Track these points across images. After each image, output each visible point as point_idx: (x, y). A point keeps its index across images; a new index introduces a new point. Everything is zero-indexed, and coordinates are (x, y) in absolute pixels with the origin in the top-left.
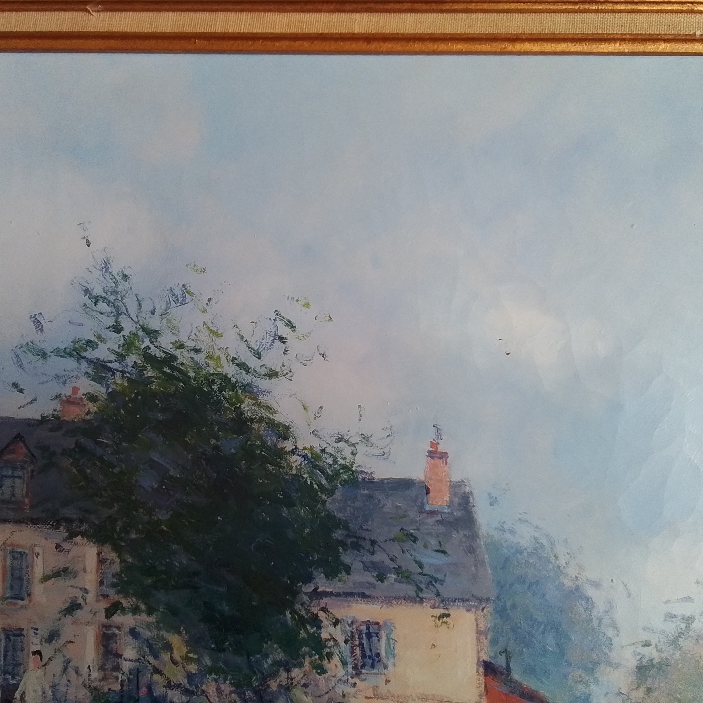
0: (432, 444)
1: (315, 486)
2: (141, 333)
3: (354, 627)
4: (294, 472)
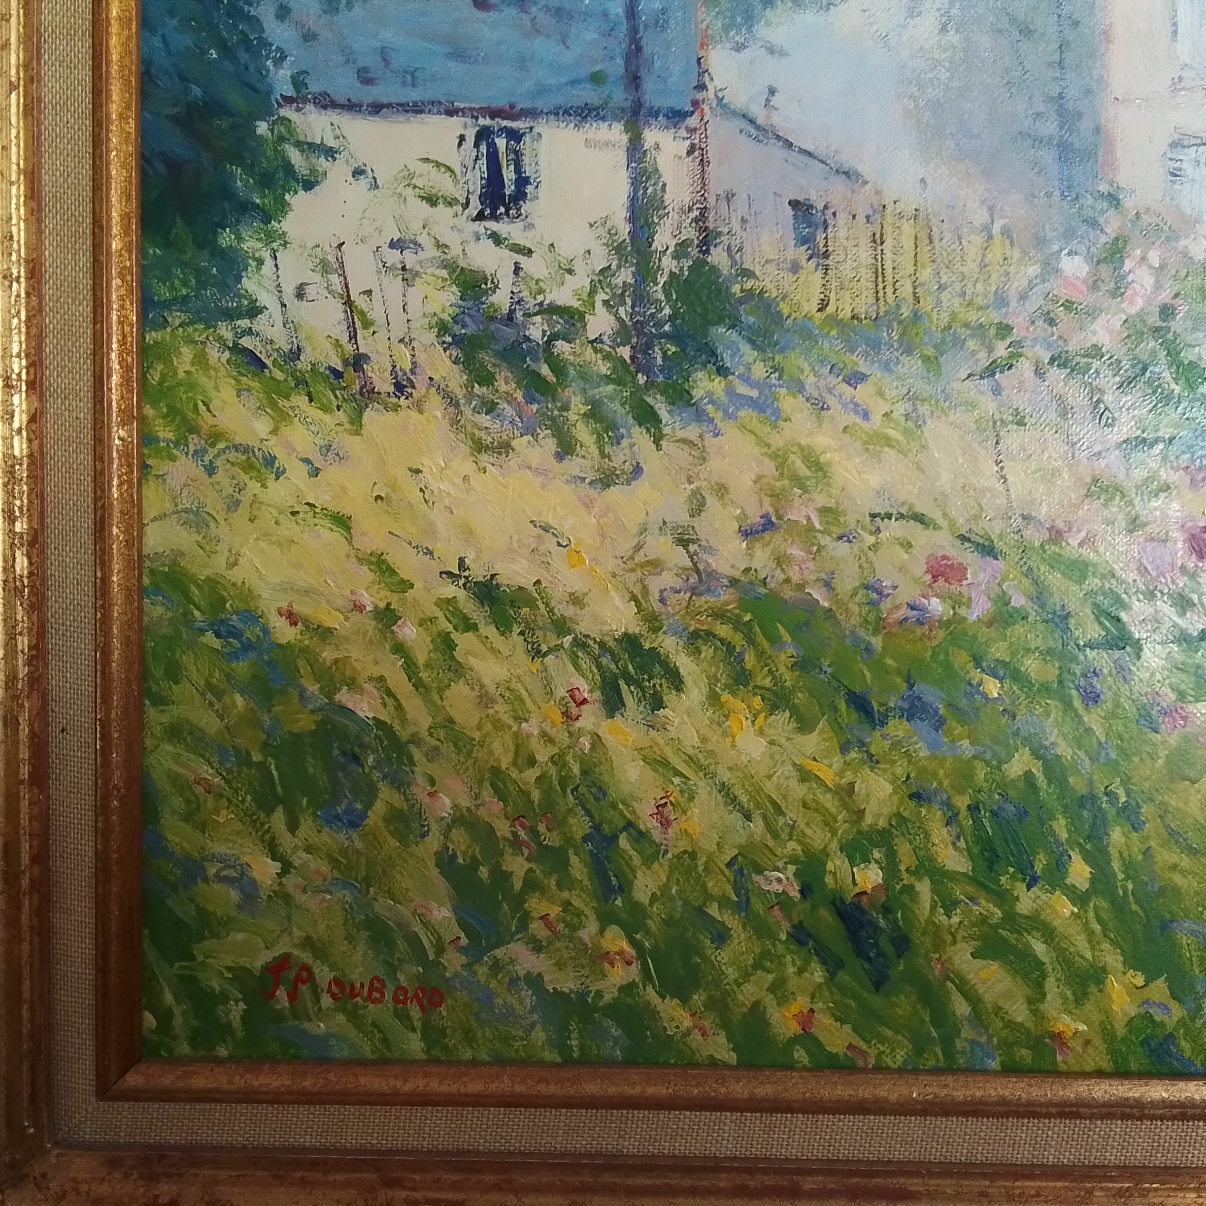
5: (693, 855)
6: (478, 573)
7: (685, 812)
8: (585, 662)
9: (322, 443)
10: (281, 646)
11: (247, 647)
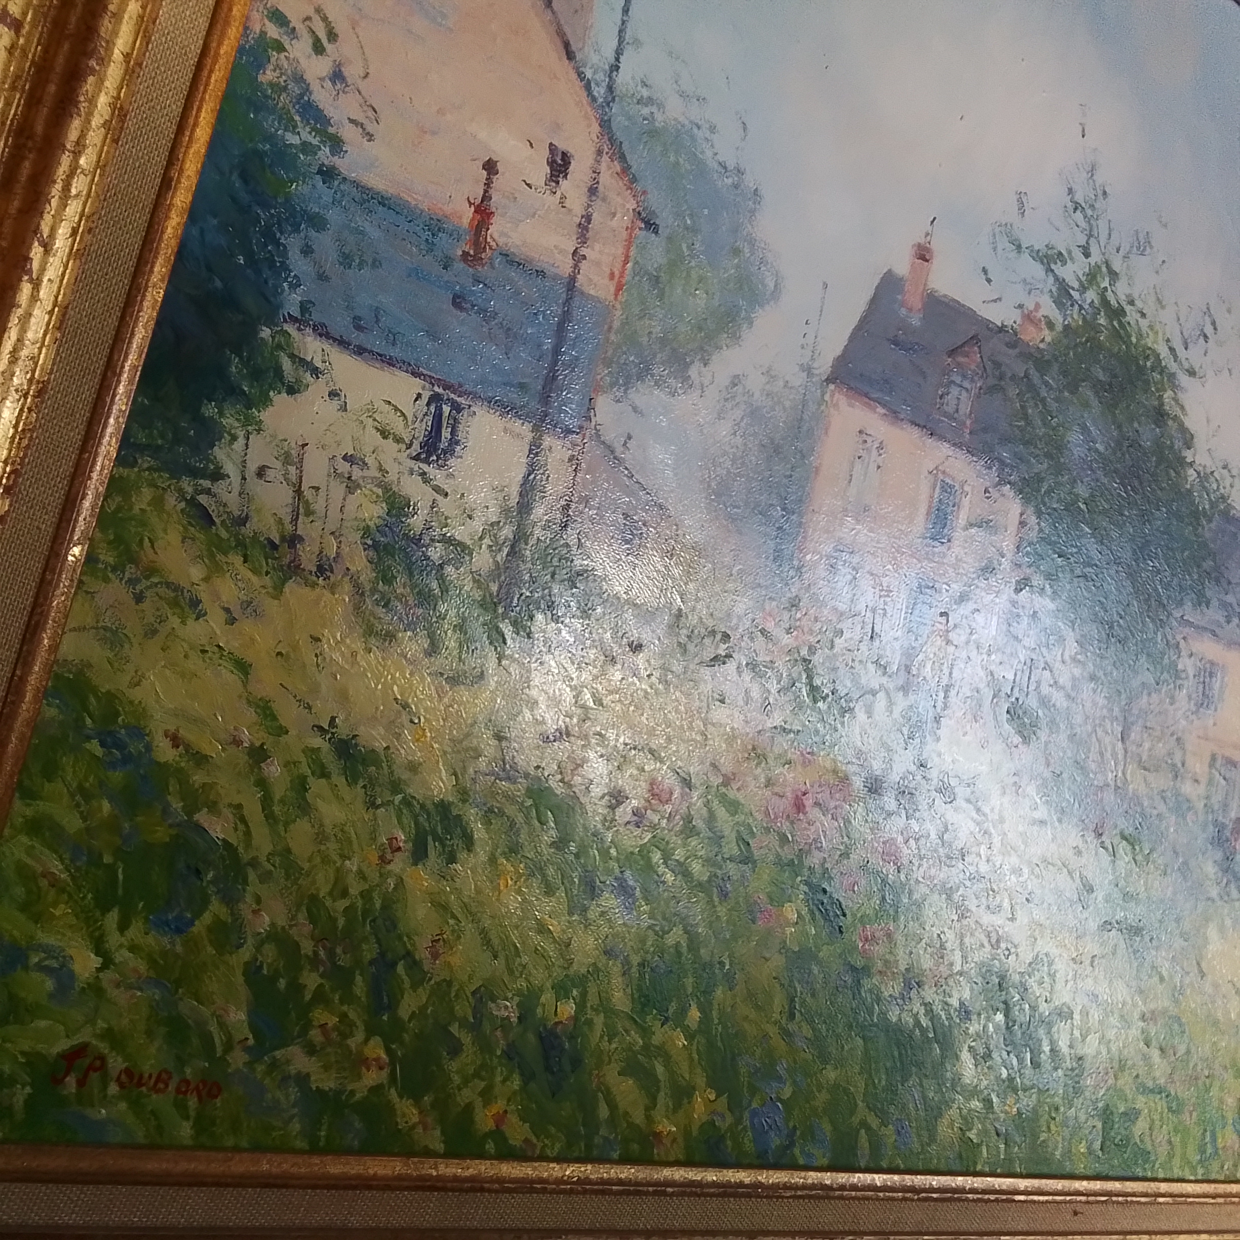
5: (449, 983)
6: (343, 731)
7: (452, 948)
8: (407, 819)
9: (245, 598)
10: (158, 763)
11: (127, 759)
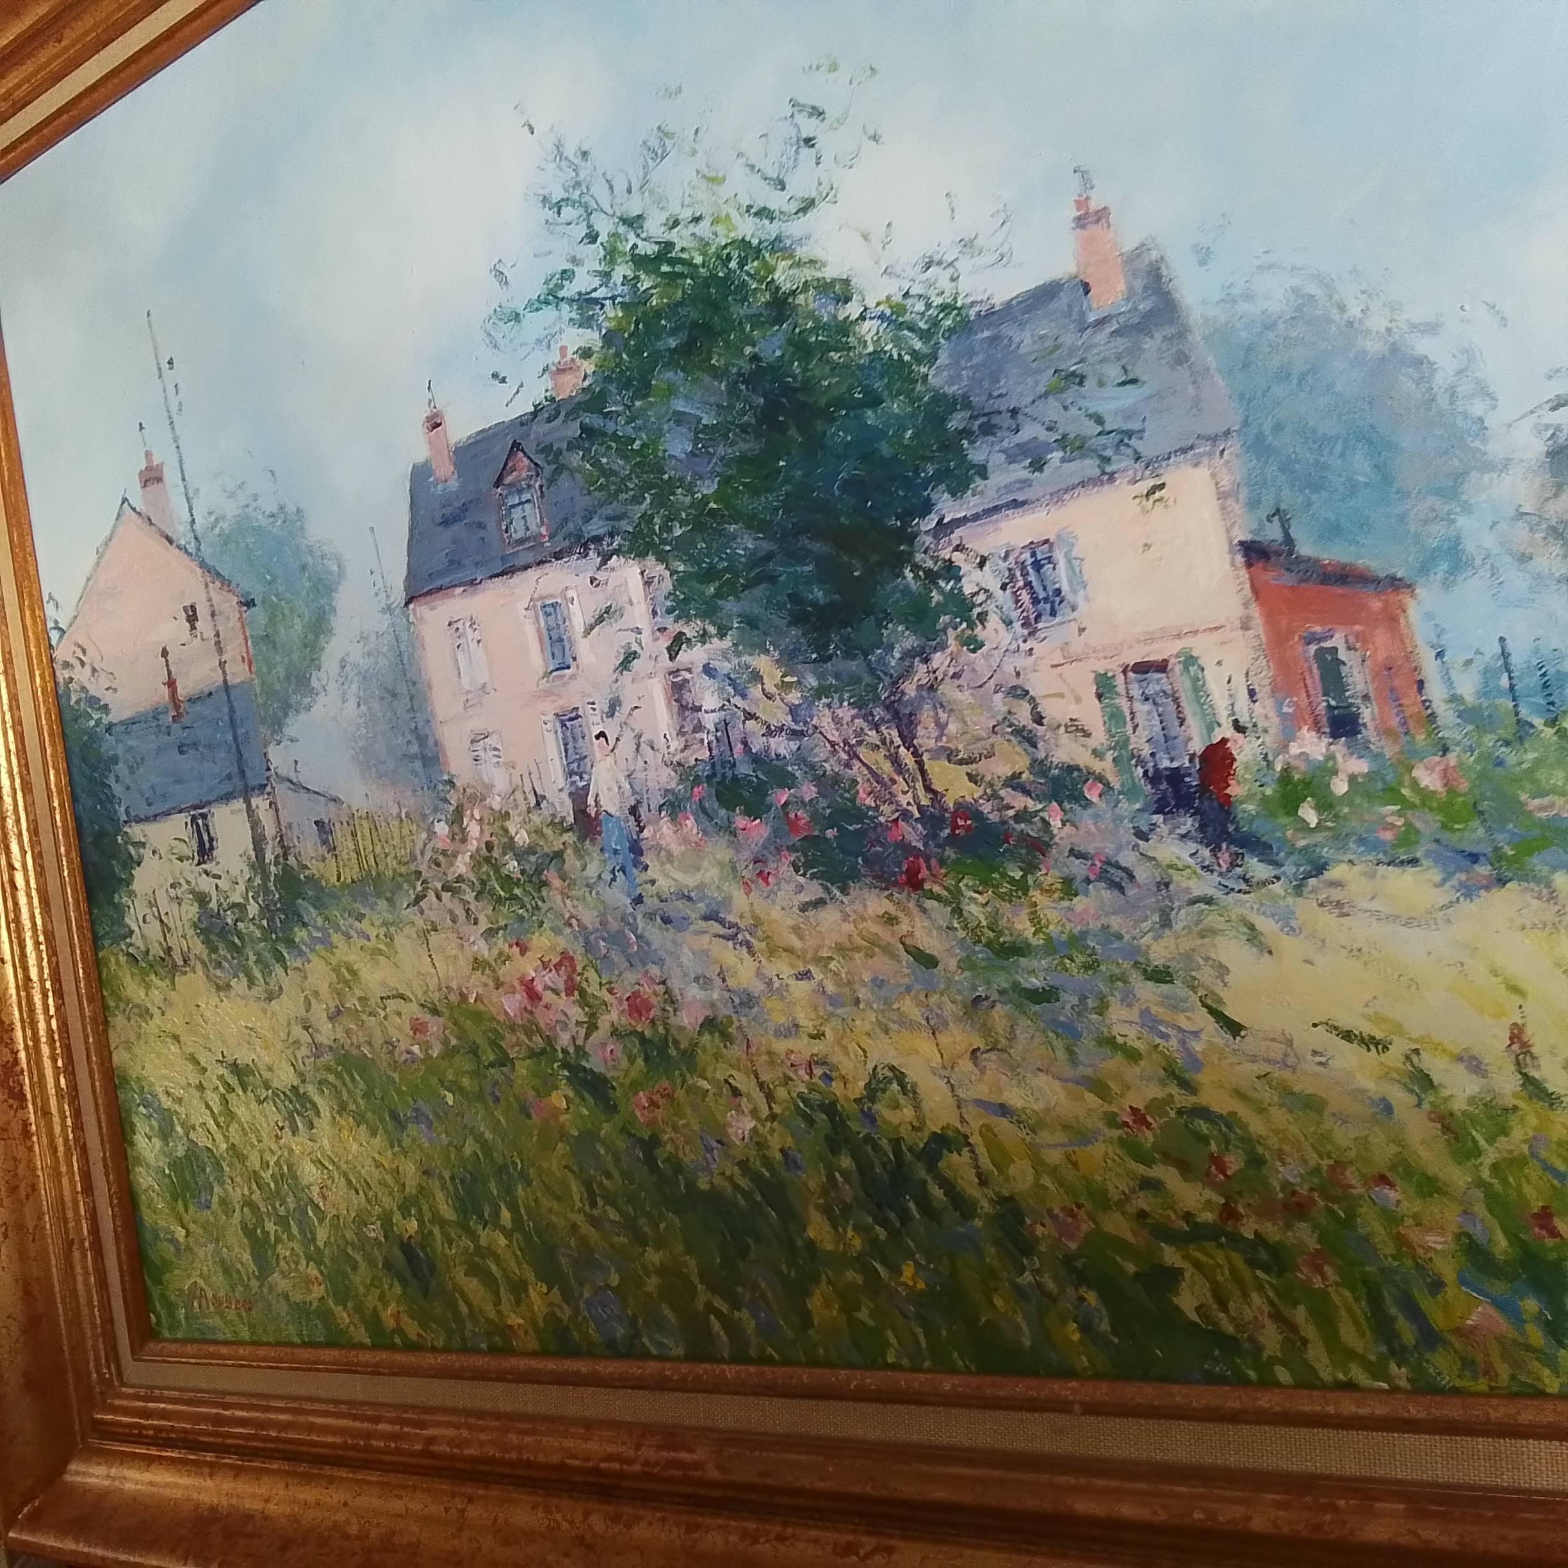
0: (1079, 204)
1: (907, 358)
2: (622, 229)
3: (1011, 559)
4: (871, 349)
5: (338, 1217)
7: (331, 1191)
8: (279, 1104)
9: (163, 997)
10: (166, 1110)
11: (155, 1111)
